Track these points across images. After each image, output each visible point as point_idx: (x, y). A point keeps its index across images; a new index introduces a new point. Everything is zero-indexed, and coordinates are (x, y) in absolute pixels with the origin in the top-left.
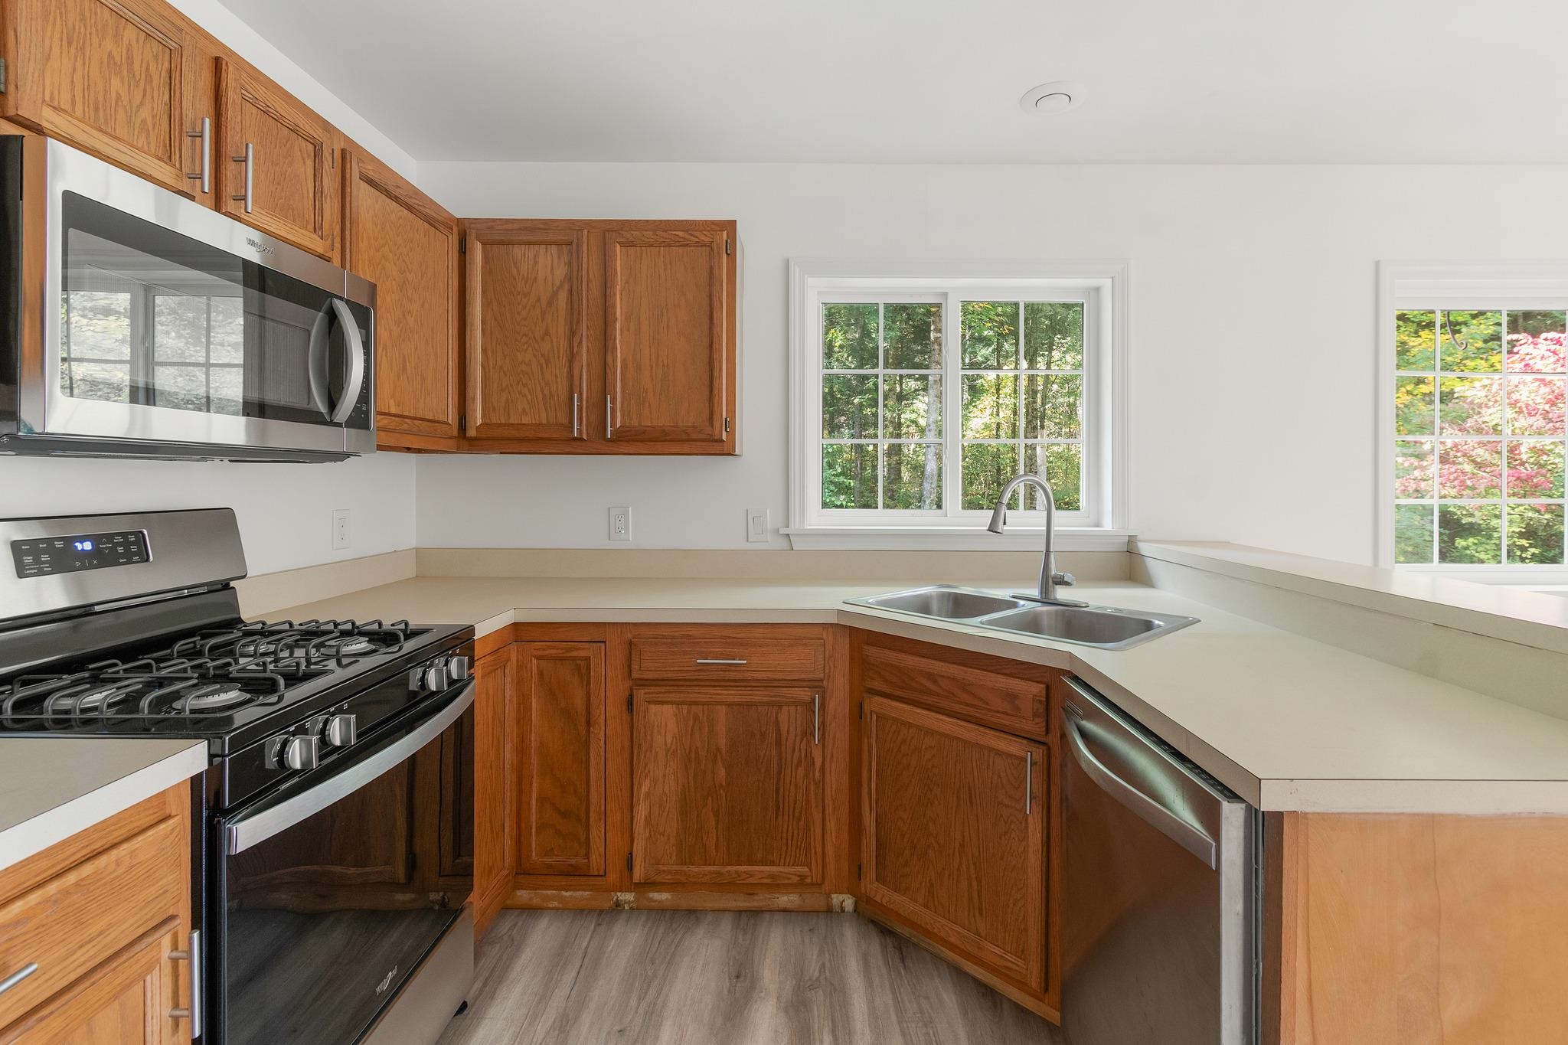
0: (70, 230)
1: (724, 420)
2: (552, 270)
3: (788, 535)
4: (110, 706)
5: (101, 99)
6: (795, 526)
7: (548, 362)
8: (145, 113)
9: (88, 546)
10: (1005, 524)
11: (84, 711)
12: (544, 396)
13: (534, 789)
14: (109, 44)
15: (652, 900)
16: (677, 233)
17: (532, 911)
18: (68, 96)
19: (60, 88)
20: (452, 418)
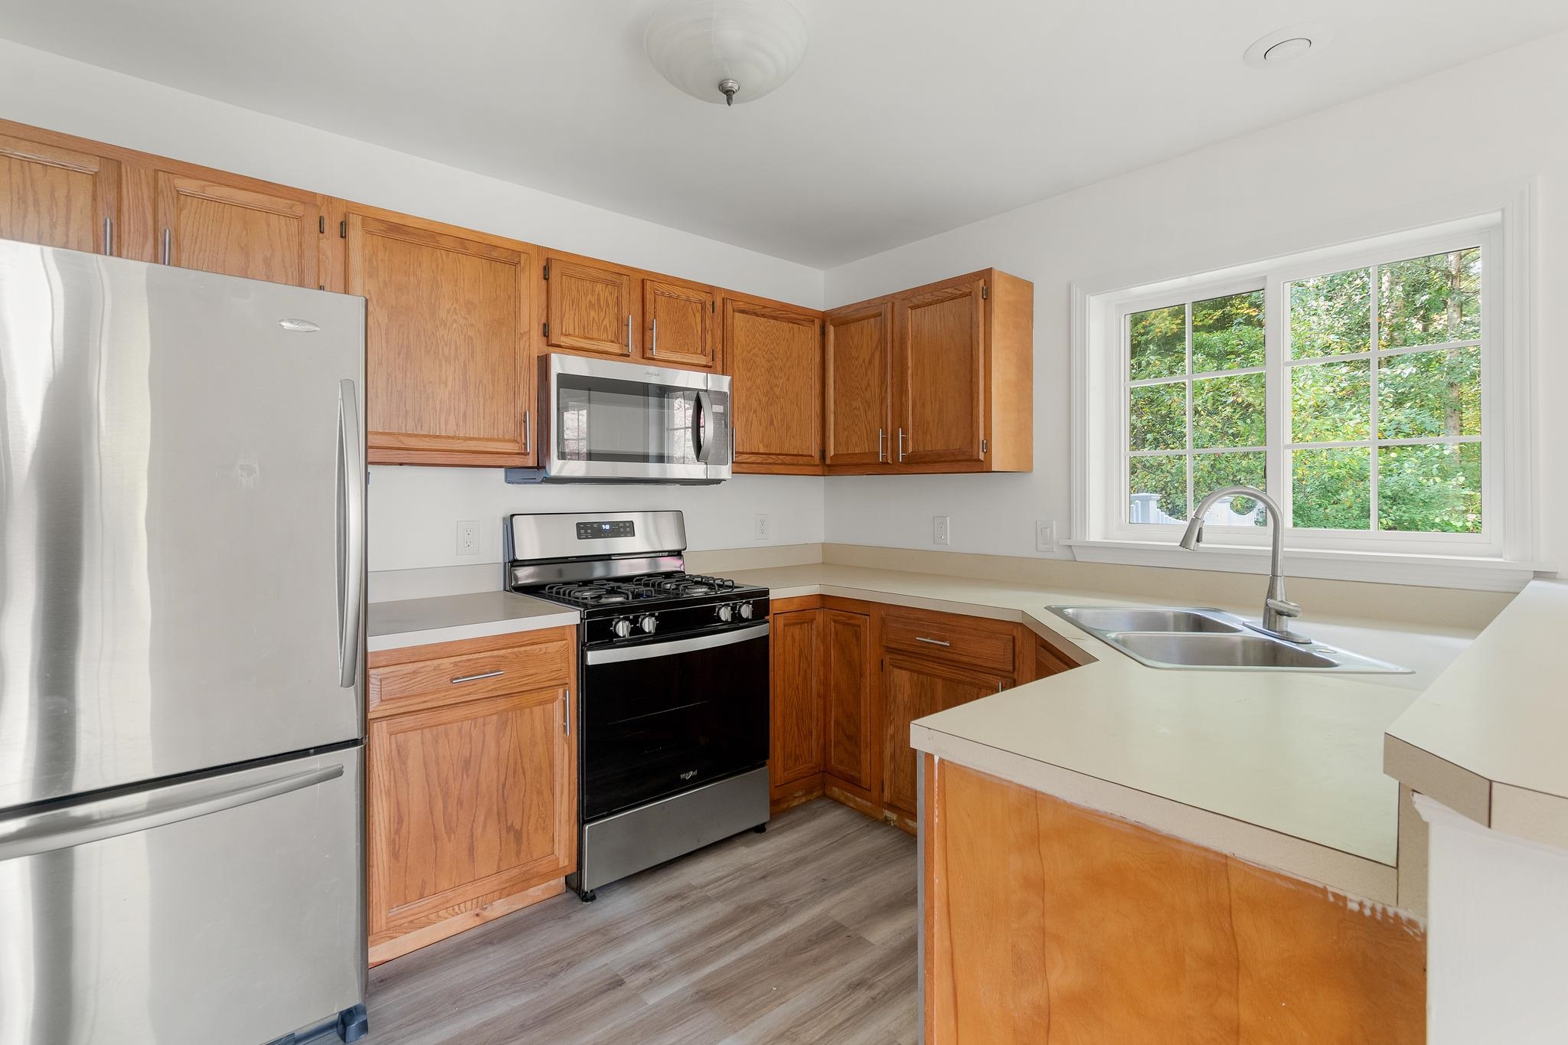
0: (561, 389)
1: (981, 443)
2: (871, 336)
3: (1070, 546)
4: (591, 598)
5: (586, 324)
6: (1077, 538)
7: (869, 406)
8: (606, 322)
9: (607, 527)
10: (1198, 541)
11: (583, 599)
12: (867, 432)
13: (833, 715)
14: (589, 297)
15: (906, 824)
16: (946, 290)
17: (838, 803)
18: (572, 327)
19: (569, 325)
20: (815, 451)
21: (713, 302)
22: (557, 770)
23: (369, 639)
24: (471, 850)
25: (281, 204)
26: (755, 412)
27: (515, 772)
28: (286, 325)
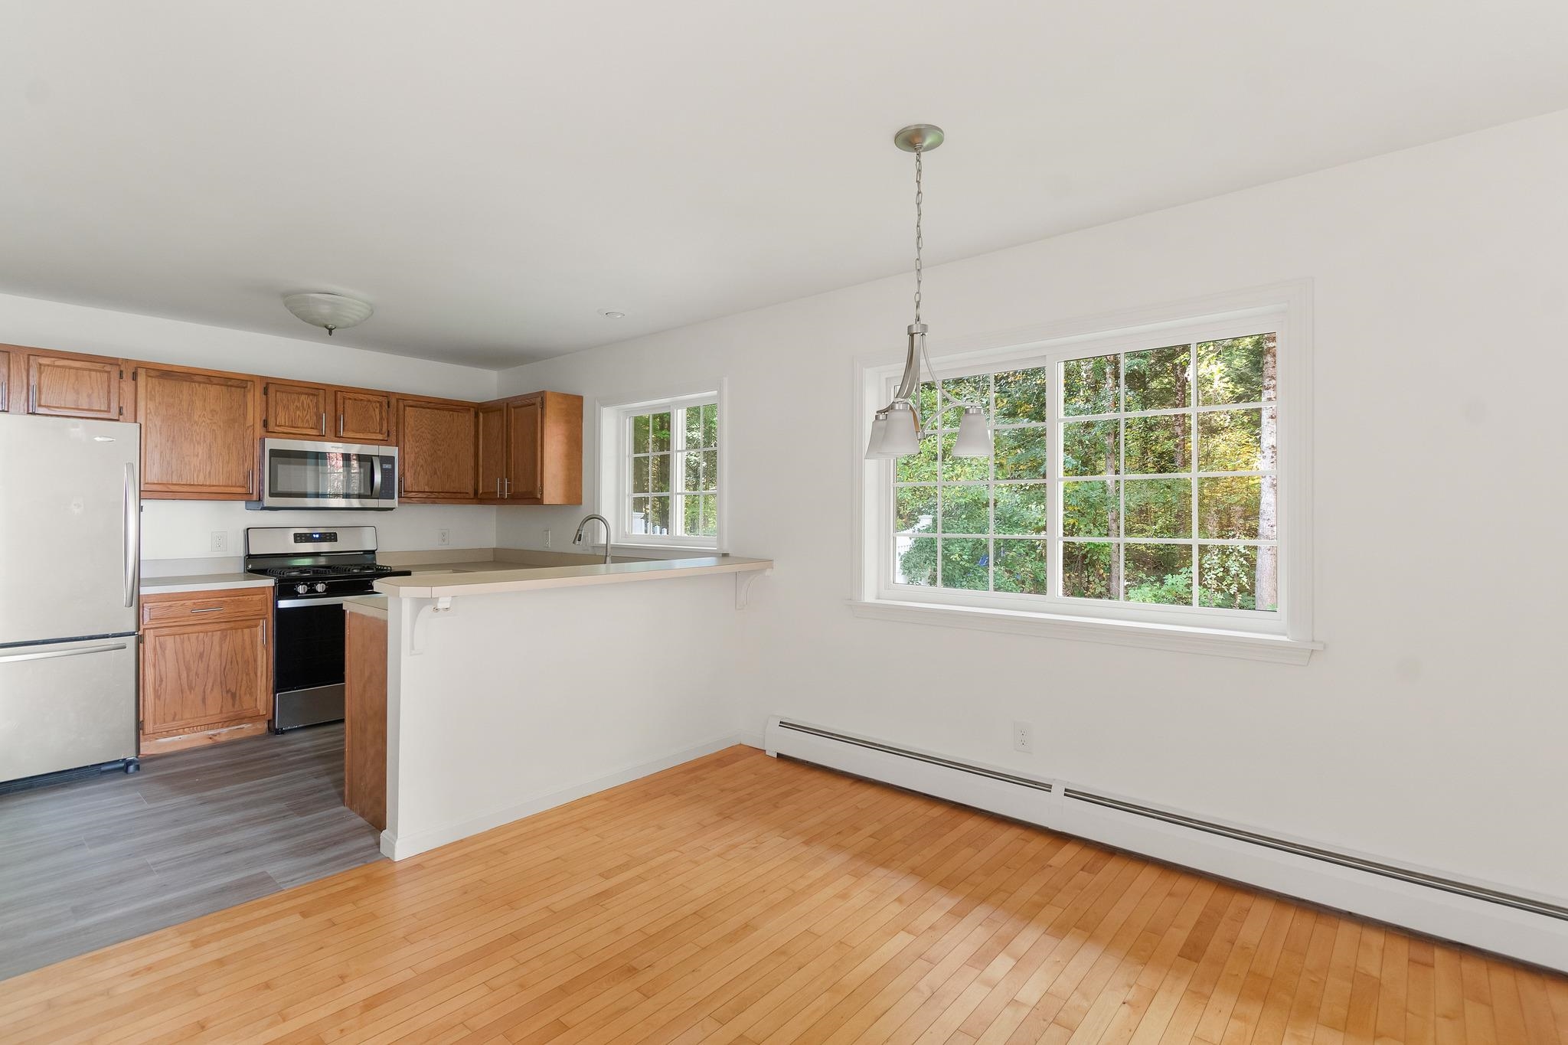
0: (272, 458)
1: (538, 488)
2: (498, 422)
4: (284, 574)
5: (293, 419)
8: (308, 417)
9: (317, 536)
11: (277, 574)
14: (296, 403)
18: (283, 421)
19: (281, 420)
20: (471, 491)
21: (388, 402)
22: (259, 663)
23: (141, 588)
24: (204, 700)
25: (98, 366)
26: (422, 466)
27: (231, 663)
28: (98, 439)
